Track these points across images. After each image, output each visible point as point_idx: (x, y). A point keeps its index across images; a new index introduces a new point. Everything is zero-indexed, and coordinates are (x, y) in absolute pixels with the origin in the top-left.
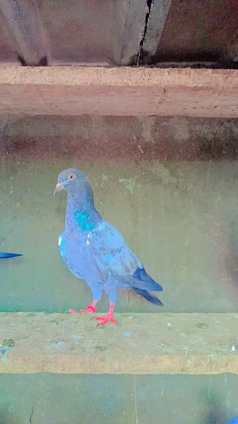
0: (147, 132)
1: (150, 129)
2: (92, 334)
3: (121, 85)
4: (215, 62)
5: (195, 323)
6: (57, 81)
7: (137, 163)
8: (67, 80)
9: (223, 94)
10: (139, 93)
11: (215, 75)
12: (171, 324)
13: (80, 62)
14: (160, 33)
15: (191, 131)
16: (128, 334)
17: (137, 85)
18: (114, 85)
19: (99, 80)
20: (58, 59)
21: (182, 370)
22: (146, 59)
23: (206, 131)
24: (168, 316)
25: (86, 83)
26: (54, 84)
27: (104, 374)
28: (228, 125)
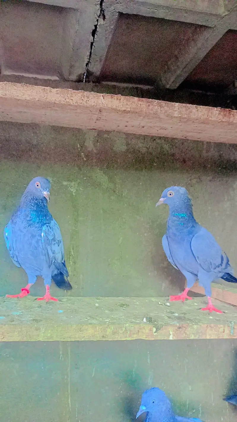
0: (90, 142)
1: (93, 140)
2: (30, 311)
3: (63, 103)
4: (152, 86)
5: (119, 304)
6: (9, 95)
7: (80, 169)
8: (18, 94)
9: (147, 118)
10: (79, 111)
11: (140, 103)
12: (99, 305)
13: (32, 73)
14: (103, 58)
15: (128, 144)
16: (61, 311)
17: (77, 105)
18: (58, 102)
19: (45, 98)
20: (11, 69)
21: (103, 337)
22: (91, 78)
23: (141, 145)
24: (98, 299)
25: (34, 99)
26: (6, 97)
27: (38, 341)
28: (159, 141)
